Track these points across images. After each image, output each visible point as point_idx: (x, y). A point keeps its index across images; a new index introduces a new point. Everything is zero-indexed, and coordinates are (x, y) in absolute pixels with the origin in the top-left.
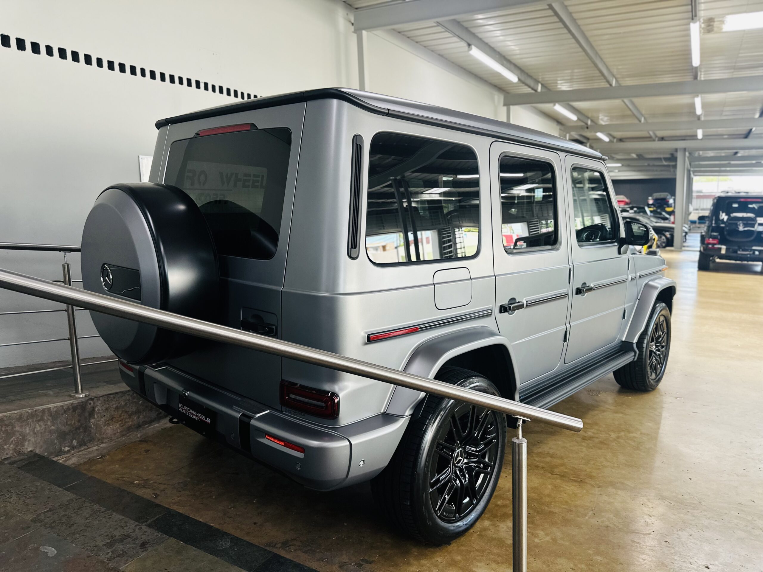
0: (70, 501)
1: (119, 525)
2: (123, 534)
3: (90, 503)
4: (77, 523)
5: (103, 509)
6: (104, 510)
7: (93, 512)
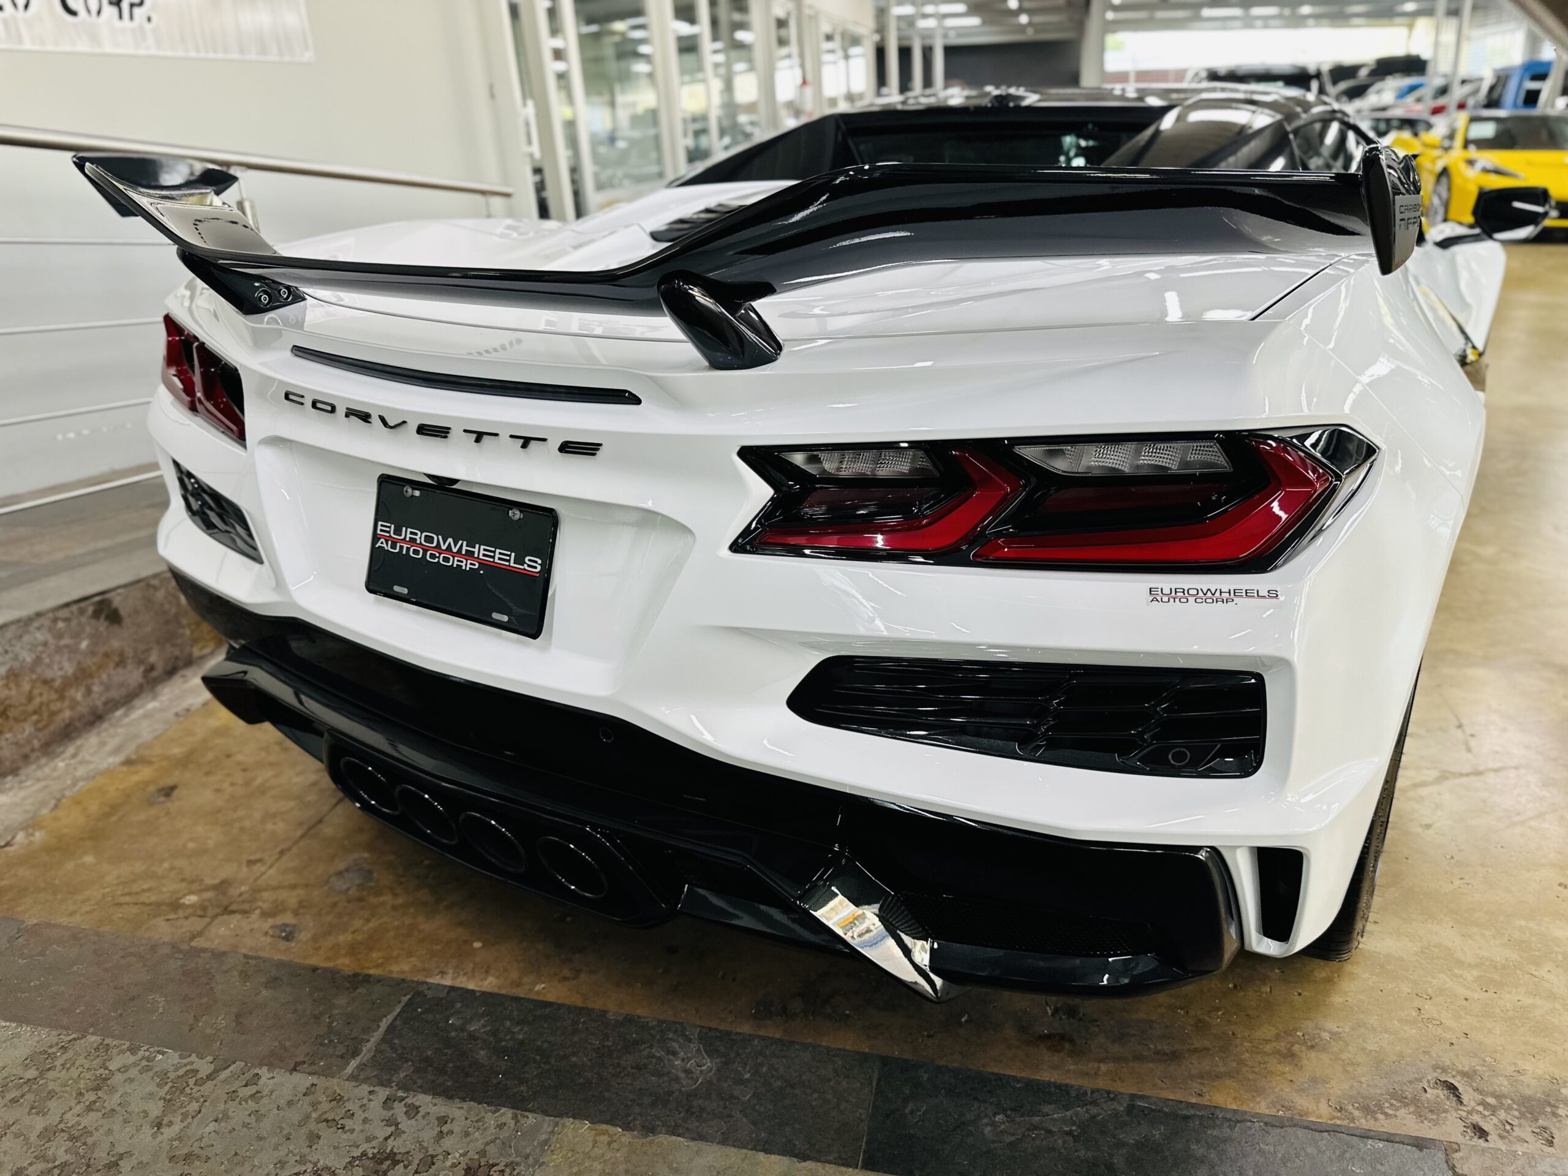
0: (42, 1060)
1: (314, 1115)
2: (357, 1153)
3: (133, 1050)
4: (129, 1154)
5: (205, 1067)
6: (212, 1067)
7: (167, 1088)
